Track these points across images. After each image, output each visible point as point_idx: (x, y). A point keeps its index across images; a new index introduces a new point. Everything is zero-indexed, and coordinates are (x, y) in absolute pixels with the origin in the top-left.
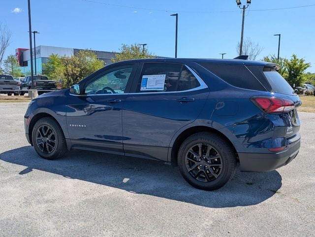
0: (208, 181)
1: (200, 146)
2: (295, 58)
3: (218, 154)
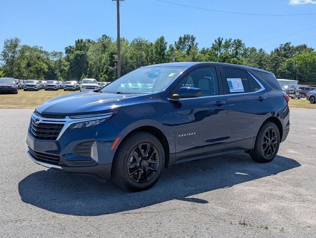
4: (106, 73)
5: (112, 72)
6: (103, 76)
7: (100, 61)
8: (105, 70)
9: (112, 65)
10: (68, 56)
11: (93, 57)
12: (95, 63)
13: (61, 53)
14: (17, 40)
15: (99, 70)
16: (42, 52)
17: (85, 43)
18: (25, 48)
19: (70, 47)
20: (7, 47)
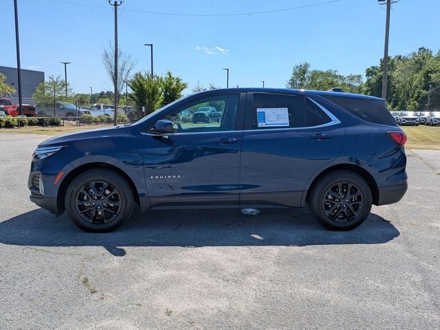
0: (348, 221)
1: (340, 185)
2: (170, 77)
3: (359, 191)
4: (416, 99)
5: (426, 97)
6: (412, 103)
7: (411, 84)
8: (416, 95)
9: (426, 88)
10: (369, 80)
11: (401, 79)
12: (403, 86)
13: (359, 77)
14: (306, 65)
15: (408, 95)
16: (336, 77)
17: (393, 61)
18: (316, 74)
19: (373, 67)
20: (295, 74)
